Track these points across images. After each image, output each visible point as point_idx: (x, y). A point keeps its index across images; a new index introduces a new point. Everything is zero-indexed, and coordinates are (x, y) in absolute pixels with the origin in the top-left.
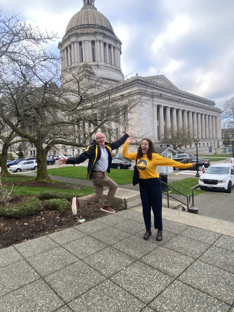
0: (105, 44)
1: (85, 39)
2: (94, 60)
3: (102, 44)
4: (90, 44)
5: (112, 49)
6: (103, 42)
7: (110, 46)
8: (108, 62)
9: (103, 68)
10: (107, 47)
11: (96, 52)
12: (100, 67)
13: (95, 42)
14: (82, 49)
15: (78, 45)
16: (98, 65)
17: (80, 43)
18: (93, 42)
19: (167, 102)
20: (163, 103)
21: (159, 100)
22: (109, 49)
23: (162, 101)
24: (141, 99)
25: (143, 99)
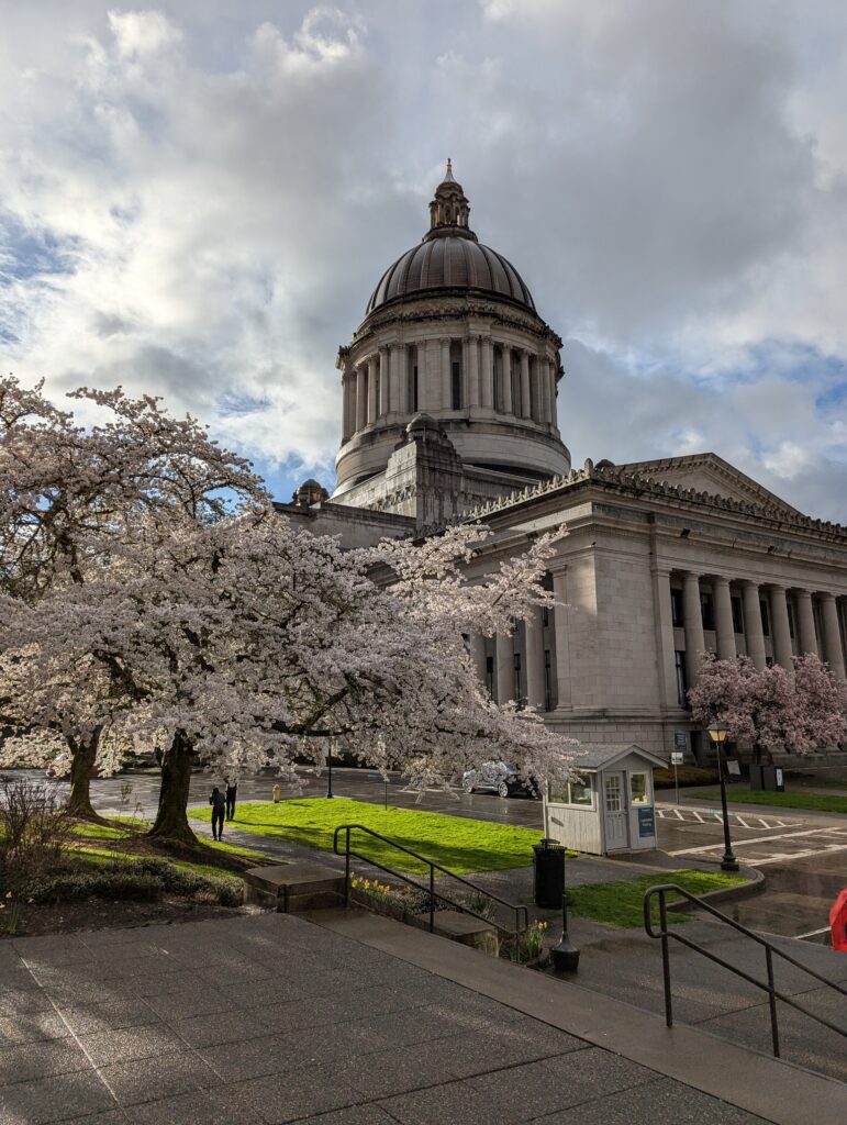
0: (498, 350)
1: (428, 337)
2: (457, 405)
3: (488, 352)
4: (446, 351)
5: (525, 362)
6: (490, 344)
7: (516, 355)
8: (509, 408)
9: (488, 428)
10: (507, 357)
11: (465, 377)
12: (475, 427)
13: (464, 346)
14: (416, 368)
15: (403, 356)
16: (471, 420)
17: (412, 351)
18: (456, 346)
19: (714, 559)
20: (698, 563)
21: (680, 553)
22: (512, 363)
23: (691, 555)
24: (602, 550)
25: (610, 551)
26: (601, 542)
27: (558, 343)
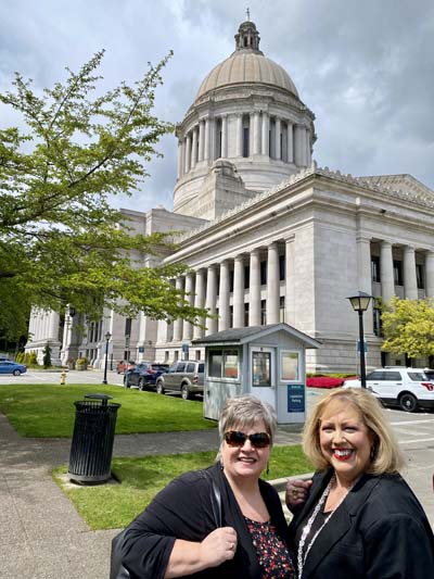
0: (273, 120)
1: (229, 113)
2: (246, 153)
3: (265, 122)
4: (239, 121)
5: (290, 128)
6: (268, 116)
7: (285, 123)
8: (278, 156)
9: (265, 168)
10: (278, 124)
11: (251, 137)
12: (257, 168)
13: (251, 117)
14: (221, 133)
15: (213, 124)
17: (219, 122)
18: (246, 118)
19: (404, 233)
20: (392, 236)
21: (379, 227)
22: (282, 129)
23: (387, 229)
24: (319, 221)
25: (327, 222)
26: (320, 216)
27: (312, 117)
